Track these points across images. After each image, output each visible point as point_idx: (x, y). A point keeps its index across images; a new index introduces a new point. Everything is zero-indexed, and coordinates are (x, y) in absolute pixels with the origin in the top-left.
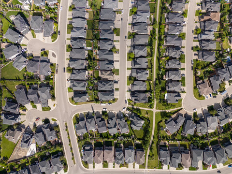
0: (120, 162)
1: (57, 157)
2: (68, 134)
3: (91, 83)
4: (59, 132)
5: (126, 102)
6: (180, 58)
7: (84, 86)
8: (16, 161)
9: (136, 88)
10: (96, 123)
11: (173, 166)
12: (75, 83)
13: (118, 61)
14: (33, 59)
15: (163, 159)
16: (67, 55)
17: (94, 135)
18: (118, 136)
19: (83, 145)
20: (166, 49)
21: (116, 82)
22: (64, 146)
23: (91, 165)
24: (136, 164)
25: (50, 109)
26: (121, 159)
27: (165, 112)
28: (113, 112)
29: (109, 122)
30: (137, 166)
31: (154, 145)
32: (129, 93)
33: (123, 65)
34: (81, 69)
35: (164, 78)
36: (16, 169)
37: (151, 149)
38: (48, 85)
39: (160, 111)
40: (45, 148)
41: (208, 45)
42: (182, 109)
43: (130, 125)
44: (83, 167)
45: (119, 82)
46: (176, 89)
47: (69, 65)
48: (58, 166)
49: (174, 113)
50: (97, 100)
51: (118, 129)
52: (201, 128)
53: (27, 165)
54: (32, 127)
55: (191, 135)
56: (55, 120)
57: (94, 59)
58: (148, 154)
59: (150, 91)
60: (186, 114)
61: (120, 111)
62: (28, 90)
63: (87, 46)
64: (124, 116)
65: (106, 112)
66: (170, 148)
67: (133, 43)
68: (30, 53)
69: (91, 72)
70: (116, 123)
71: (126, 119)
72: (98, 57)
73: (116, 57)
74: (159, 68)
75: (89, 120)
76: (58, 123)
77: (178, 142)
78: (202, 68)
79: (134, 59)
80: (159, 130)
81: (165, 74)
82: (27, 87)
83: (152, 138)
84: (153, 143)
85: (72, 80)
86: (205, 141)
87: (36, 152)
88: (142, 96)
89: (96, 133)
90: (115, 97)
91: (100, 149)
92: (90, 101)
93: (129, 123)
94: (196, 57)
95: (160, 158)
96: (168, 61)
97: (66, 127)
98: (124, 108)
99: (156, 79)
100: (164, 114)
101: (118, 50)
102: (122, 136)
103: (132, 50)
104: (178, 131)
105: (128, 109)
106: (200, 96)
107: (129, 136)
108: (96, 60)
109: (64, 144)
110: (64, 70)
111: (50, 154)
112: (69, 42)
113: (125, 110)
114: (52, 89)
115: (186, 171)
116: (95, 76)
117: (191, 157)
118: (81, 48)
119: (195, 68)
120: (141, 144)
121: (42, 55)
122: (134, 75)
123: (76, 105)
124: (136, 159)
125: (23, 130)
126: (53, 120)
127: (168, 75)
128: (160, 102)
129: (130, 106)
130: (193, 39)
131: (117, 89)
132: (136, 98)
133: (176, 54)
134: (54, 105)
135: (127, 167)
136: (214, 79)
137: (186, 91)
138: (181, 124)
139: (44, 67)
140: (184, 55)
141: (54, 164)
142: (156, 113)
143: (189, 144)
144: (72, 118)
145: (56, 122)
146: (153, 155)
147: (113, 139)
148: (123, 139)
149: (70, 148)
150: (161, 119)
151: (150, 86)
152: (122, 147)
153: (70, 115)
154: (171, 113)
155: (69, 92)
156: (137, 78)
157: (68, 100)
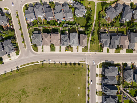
2: (19, 22)
4: (11, 19)
11: (112, 47)
15: (104, 40)
17: (43, 23)
18: (64, 24)
19: (33, 32)
22: (16, 32)
23: (39, 48)
26: (66, 41)
27: (105, 3)
28: (59, 2)
29: (55, 8)
30: (81, 48)
31: (96, 31)
37: (93, 35)
39: (100, 2)
44: (33, 50)
48: (9, 47)
49: (113, 3)
51: (64, 17)
55: (128, 22)
56: (7, 10)
58: (90, 39)
60: (124, 4)
61: (65, 2)
64: (69, 5)
65: (52, 2)
70: (61, 10)
71: (71, 7)
75: (37, 7)
76: (10, 12)
77: (116, 28)
83: (94, 26)
84: (94, 29)
89: (44, 21)
93: (73, 9)
95: (100, 42)
102: (67, 23)
107: (73, 24)
109: (15, 31)
111: (3, 38)
115: (124, 54)
120: (84, 31)
124: (79, 43)
126: (5, 9)
135: (72, 51)
138: (119, 11)
141: (5, 45)
142: (97, 3)
143: (126, 30)
144: (23, 8)
145: (8, 11)
146: (94, 40)
147: (59, 26)
148: (68, 26)
149: (21, 34)
150: (102, 9)
152: (67, 34)
153: (20, 6)
154: (110, 3)
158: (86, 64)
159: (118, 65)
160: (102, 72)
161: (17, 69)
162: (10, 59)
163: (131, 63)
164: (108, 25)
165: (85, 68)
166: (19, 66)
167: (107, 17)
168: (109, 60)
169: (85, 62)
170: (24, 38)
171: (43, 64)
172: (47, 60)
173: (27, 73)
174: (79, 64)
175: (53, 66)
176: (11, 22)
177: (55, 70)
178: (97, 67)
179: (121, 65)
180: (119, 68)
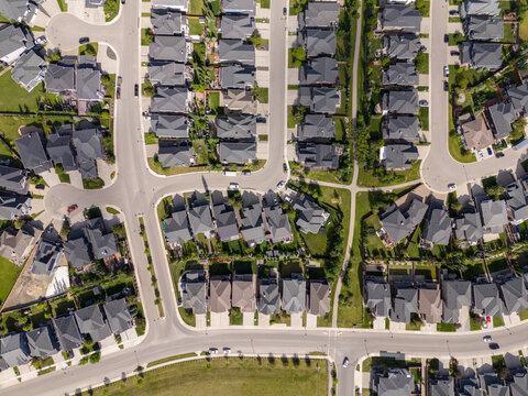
0: (272, 308)
1: (118, 298)
2: (147, 246)
3: (201, 121)
4: (124, 239)
5: (285, 169)
6: (416, 62)
7: (184, 128)
8: (22, 308)
9: (310, 132)
10: (213, 219)
11: (398, 319)
12: (161, 120)
13: (266, 69)
14: (60, 63)
15: (375, 302)
16: (143, 52)
17: (210, 247)
18: (266, 249)
19: (182, 271)
20: (382, 40)
21: (262, 120)
22: (136, 272)
23: (200, 318)
24: (309, 315)
25: (102, 183)
26: (273, 302)
27: (380, 193)
28: (255, 192)
29: (245, 214)
30: (312, 319)
31: (354, 271)
32: (293, 147)
33: (277, 77)
34: (176, 86)
35: (378, 109)
36: (22, 326)
37: (345, 282)
38: (96, 124)
39: (366, 190)
40: (91, 276)
41: (484, 28)
42: (420, 184)
43: (296, 220)
44: (182, 322)
45: (268, 121)
46: (406, 134)
47: (147, 77)
48: (121, 319)
49: (400, 195)
50: (215, 163)
51: (267, 233)
52: (466, 228)
53: (46, 316)
54: (58, 228)
55: (440, 247)
56: (115, 212)
57: (208, 64)
58: (338, 292)
59: (344, 142)
60: (431, 196)
61: (270, 191)
62: (49, 137)
63: (192, 33)
64: (281, 201)
65: (237, 192)
66: (391, 278)
67: (302, 25)
68: (52, 48)
69: (200, 96)
70: (260, 217)
71: (285, 207)
72: (217, 60)
73: (260, 58)
74: (365, 86)
75: (196, 210)
76: (122, 218)
77: (410, 263)
78: (469, 86)
79: (304, 63)
80: (363, 234)
81: (381, 101)
82: (47, 129)
83: (348, 255)
84: (350, 265)
85: (153, 114)
86: (477, 260)
87: (68, 285)
88: (324, 150)
89: (214, 242)
90: (259, 156)
91: (224, 280)
92: (200, 165)
93: (293, 216)
94: (456, 59)
95: (366, 302)
96: (386, 68)
97: (142, 227)
98: (280, 183)
99: (358, 113)
100: (376, 198)
101: (267, 41)
102: (275, 248)
103: (301, 41)
104: (409, 238)
105: (290, 185)
106: (463, 153)
107: (292, 250)
108: (213, 65)
109: (136, 268)
110: (136, 90)
111: (102, 291)
112: (147, 23)
113: (282, 188)
114: (107, 134)
115: (430, 333)
116: (211, 105)
117: (443, 297)
118: (175, 35)
119: (454, 87)
120: (321, 269)
121: (82, 53)
122: (305, 101)
123: (164, 176)
124: (308, 304)
125: (38, 233)
126: (110, 210)
127: (388, 101)
128: (367, 168)
129: (296, 178)
130: (449, 15)
131: (264, 138)
132: (309, 156)
133: (408, 48)
134: (112, 175)
135: (289, 324)
136: (500, 109)
137: (429, 140)
138: (417, 219)
139: (86, 81)
140: (427, 55)
141: (110, 313)
142: (357, 194)
143: (436, 268)
144: (156, 208)
145: (118, 215)
146: (351, 295)
147: (254, 255)
148: (278, 257)
149: (151, 277)
150: (370, 210)
151: (344, 130)
152: (275, 277)
153: (149, 200)
154: (393, 194)
155: (147, 143)
156: (312, 109)
157: (147, 164)
158: (326, 361)
159: (417, 364)
160: (371, 384)
161: (137, 373)
162: (121, 347)
163: (449, 358)
164: (386, 253)
165: (324, 371)
166: (144, 365)
167: (384, 232)
168: (392, 351)
169: (324, 354)
170: (159, 289)
171: (208, 359)
172: (220, 349)
173: (167, 384)
174: (308, 361)
175: (235, 364)
176: (124, 245)
177: (241, 377)
178: (358, 369)
179: (424, 364)
180: (419, 374)
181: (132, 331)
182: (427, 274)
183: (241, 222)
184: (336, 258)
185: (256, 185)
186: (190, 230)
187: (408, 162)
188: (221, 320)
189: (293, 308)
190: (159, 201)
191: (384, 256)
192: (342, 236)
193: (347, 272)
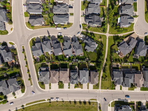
0: (75, 81)
1: (13, 78)
2: (26, 57)
4: (16, 54)
5: (80, 27)
7: (39, 9)
9: (90, 11)
10: (52, 47)
11: (126, 86)
12: (30, 6)
15: (117, 79)
17: (51, 58)
19: (40, 67)
21: (71, 7)
22: (21, 68)
23: (47, 86)
25: (7, 33)
26: (76, 79)
27: (118, 36)
28: (68, 36)
29: (64, 44)
30: (91, 86)
31: (108, 67)
32: (83, 18)
35: (117, 3)
37: (104, 71)
38: (5, 8)
39: (112, 35)
42: (134, 33)
44: (40, 88)
45: (73, 7)
46: (129, 12)
48: (14, 87)
49: (126, 37)
50: (52, 24)
51: (73, 52)
55: (142, 57)
56: (13, 44)
58: (101, 75)
59: (104, 16)
60: (138, 37)
61: (74, 36)
64: (79, 39)
65: (61, 36)
66: (122, 69)
70: (71, 46)
71: (80, 41)
75: (45, 42)
76: (16, 46)
77: (130, 64)
80: (111, 52)
83: (105, 61)
84: (106, 65)
85: (27, 4)
88: (96, 18)
89: (52, 56)
90: (70, 22)
91: (56, 71)
92: (46, 25)
93: (84, 45)
95: (113, 79)
97: (24, 50)
98: (79, 33)
99: (109, 5)
100: (116, 38)
102: (76, 58)
104: (130, 54)
105: (82, 33)
107: (83, 59)
109: (21, 66)
111: (8, 75)
114: (9, 13)
115: (138, 91)
116: (51, 1)
117: (144, 77)
120: (94, 66)
123: (32, 30)
124: (90, 80)
126: (11, 43)
128: (112, 26)
129: (85, 30)
131: (72, 14)
132: (90, 20)
134: (12, 29)
135: (82, 88)
137: (137, 15)
138: (133, 46)
141: (10, 84)
142: (109, 37)
143: (140, 66)
144: (29, 42)
146: (106, 76)
147: (68, 61)
148: (77, 62)
149: (27, 70)
150: (114, 43)
151: (103, 12)
152: (76, 69)
153: (26, 40)
154: (123, 37)
155: (25, 16)
156: (91, 2)
157: (25, 25)
158: (97, 102)
159: (132, 104)
161: (22, 108)
162: (15, 97)
163: (145, 101)
164: (120, 60)
165: (96, 106)
166: (25, 105)
167: (120, 52)
168: (123, 98)
169: (96, 100)
170: (31, 75)
171: (50, 102)
172: (55, 98)
174: (90, 103)
175: (61, 104)
176: (16, 57)
177: (63, 109)
178: (109, 106)
179: (136, 104)
180: (133, 107)
181: (20, 91)
182: (136, 68)
183: (63, 47)
184: (101, 62)
185: (69, 33)
186: (42, 51)
187: (130, 23)
188: (55, 86)
189: (84, 81)
190: (30, 39)
191: (119, 61)
192: (103, 53)
193: (105, 68)
